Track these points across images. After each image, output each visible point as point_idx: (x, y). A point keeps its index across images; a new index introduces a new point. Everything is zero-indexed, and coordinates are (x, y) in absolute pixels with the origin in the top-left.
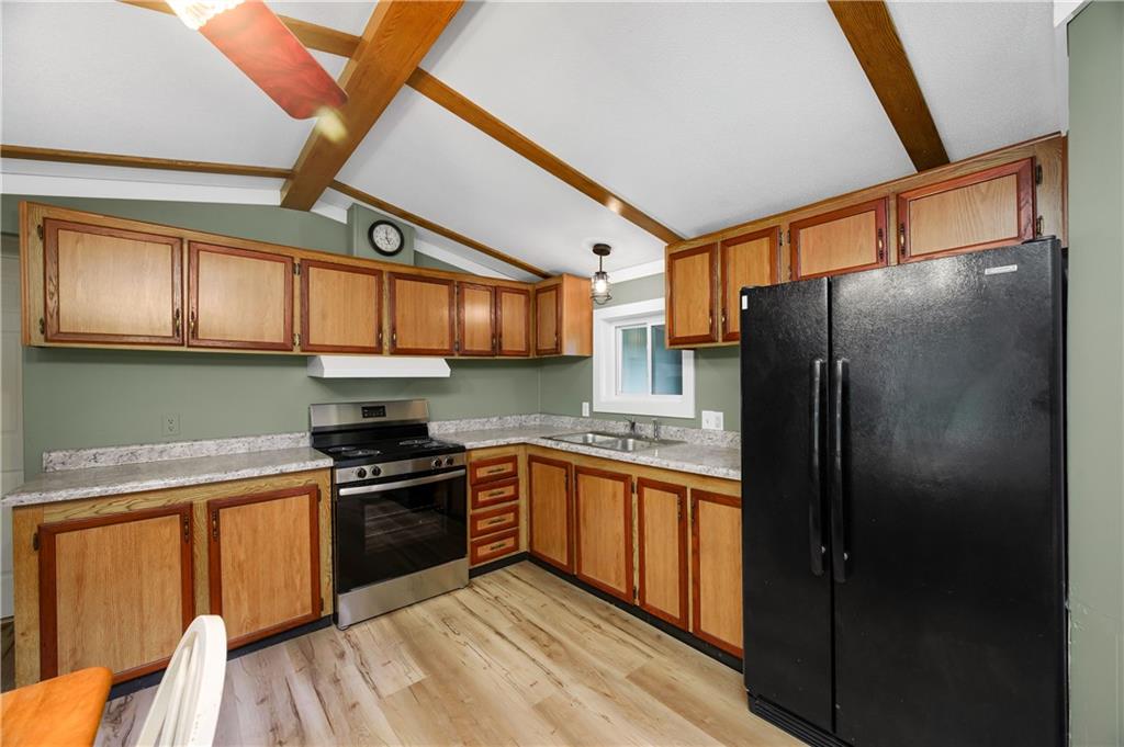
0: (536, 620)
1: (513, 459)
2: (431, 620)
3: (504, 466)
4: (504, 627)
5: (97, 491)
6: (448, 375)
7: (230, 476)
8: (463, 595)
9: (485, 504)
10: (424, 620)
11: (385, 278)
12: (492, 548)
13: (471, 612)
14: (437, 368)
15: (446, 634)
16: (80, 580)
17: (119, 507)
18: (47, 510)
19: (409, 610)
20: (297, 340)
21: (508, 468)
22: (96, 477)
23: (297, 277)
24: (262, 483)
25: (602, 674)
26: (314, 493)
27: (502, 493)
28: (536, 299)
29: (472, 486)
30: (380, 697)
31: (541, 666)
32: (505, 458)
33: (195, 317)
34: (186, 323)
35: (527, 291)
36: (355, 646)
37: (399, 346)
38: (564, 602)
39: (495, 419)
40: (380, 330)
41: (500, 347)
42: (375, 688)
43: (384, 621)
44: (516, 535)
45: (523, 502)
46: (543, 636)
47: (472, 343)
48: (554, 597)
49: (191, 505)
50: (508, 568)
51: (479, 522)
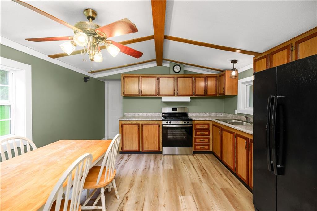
0: (205, 167)
1: (208, 125)
2: (180, 159)
3: (205, 126)
4: (196, 166)
5: (127, 119)
6: (190, 101)
7: (145, 120)
8: (191, 157)
9: (199, 135)
10: (179, 158)
11: (176, 78)
12: (201, 147)
13: (190, 160)
14: (187, 99)
15: (182, 163)
16: (126, 133)
17: (130, 123)
18: (123, 121)
19: (177, 156)
20: (158, 94)
21: (206, 127)
22: (130, 118)
23: (158, 81)
24: (150, 122)
25: (214, 185)
26: (159, 126)
27: (204, 133)
28: (219, 78)
29: (195, 130)
30: (163, 168)
31: (199, 176)
32: (206, 124)
33: (141, 90)
34: (140, 91)
35: (217, 76)
36: (164, 159)
37: (179, 94)
38: (215, 166)
39: (207, 113)
40: (174, 90)
41: (207, 93)
42: (163, 167)
43: (171, 156)
44: (209, 146)
45: (211, 137)
46: (204, 171)
47: (198, 92)
48: (214, 164)
49: (139, 124)
50: (205, 154)
51: (197, 140)
